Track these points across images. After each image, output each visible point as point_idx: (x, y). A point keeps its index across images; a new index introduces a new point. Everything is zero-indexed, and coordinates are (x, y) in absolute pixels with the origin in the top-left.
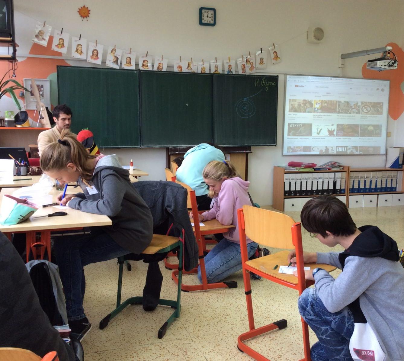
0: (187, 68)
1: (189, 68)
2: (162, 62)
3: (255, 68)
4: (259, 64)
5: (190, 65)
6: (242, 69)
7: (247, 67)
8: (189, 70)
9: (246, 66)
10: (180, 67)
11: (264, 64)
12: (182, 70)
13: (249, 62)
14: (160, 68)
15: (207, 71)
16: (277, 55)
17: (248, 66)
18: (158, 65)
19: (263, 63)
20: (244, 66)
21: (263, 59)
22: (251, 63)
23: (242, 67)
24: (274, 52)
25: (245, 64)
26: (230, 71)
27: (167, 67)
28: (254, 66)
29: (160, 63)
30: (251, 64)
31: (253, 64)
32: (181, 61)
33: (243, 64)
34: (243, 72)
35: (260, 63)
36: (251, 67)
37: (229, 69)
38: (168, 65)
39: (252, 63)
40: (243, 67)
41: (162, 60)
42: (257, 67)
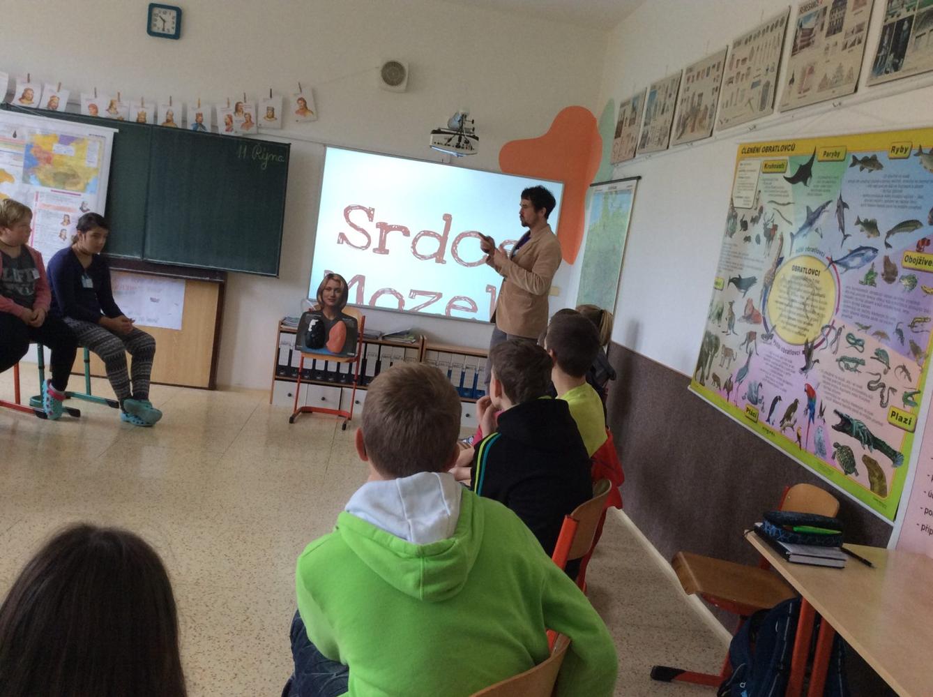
0: (107, 110)
1: (112, 111)
2: (58, 95)
3: (255, 125)
4: (265, 118)
5: (114, 106)
6: (227, 124)
7: (236, 121)
8: (111, 113)
9: (234, 118)
10: (94, 107)
11: (276, 119)
12: (97, 112)
13: (243, 112)
14: (53, 104)
15: (150, 121)
16: (305, 105)
17: (238, 120)
18: (49, 100)
19: (273, 116)
20: (230, 117)
21: (273, 110)
22: (246, 114)
23: (226, 119)
24: (300, 99)
25: (233, 115)
26: (199, 124)
27: (68, 103)
28: (253, 120)
29: (53, 97)
30: (247, 116)
31: (250, 117)
32: (96, 96)
33: (228, 115)
34: (227, 130)
35: (268, 117)
36: (247, 122)
37: (196, 121)
38: (69, 100)
39: (249, 114)
40: (228, 120)
41: (58, 91)
42: (259, 123)
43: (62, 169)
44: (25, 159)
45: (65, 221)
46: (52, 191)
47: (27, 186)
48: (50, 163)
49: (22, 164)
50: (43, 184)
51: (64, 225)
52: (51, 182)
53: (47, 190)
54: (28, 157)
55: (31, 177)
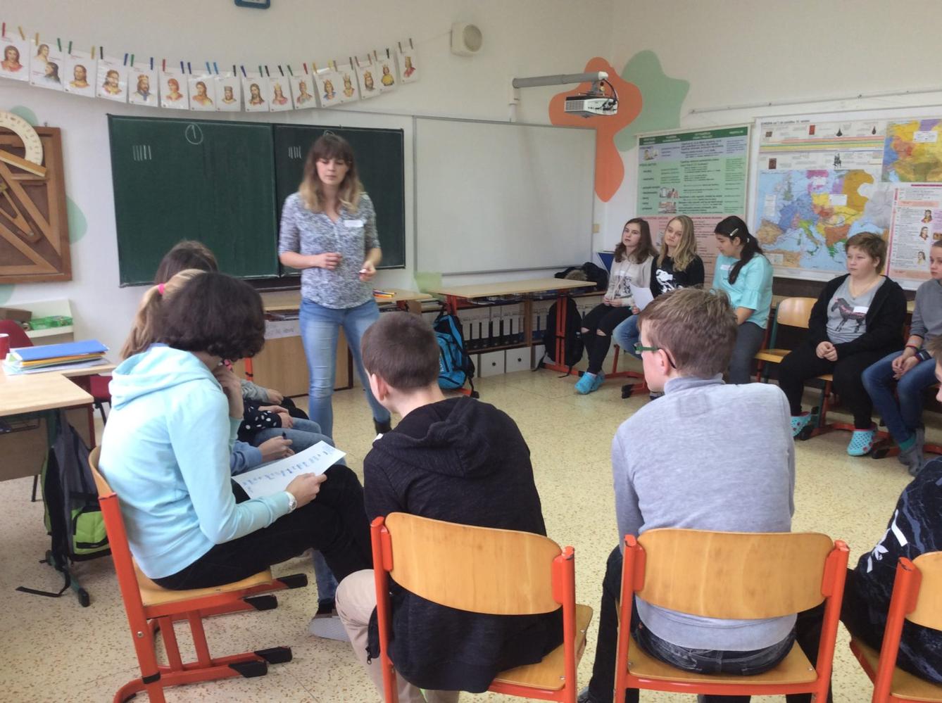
14: (144, 86)
18: (138, 81)
43: (924, 160)
44: (885, 155)
45: (926, 218)
46: (912, 185)
47: (886, 184)
48: (910, 155)
49: (880, 161)
50: (903, 179)
51: (925, 222)
52: (911, 176)
53: (907, 185)
54: (887, 153)
55: (891, 173)
